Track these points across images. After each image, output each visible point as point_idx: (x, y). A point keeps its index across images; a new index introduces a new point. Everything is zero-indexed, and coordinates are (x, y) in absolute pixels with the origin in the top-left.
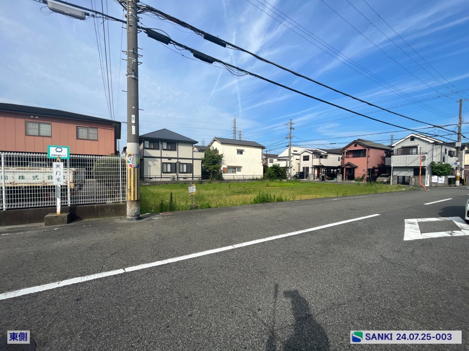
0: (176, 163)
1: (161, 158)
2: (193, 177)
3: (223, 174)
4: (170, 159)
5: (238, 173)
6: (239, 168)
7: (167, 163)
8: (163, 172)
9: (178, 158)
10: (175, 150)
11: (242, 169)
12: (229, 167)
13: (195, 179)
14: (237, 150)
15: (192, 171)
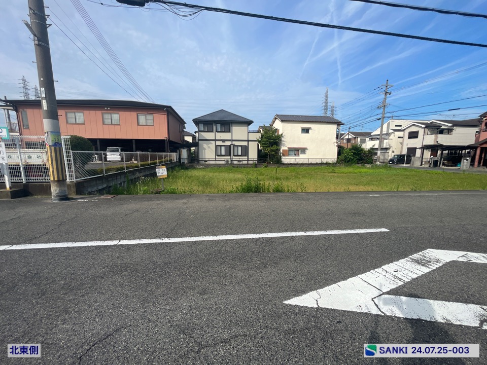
0: (230, 146)
1: (215, 140)
2: (248, 161)
3: (283, 157)
4: (224, 141)
5: (302, 156)
6: (304, 150)
7: (221, 146)
8: (217, 155)
9: (232, 140)
10: (229, 132)
11: (307, 152)
12: (291, 149)
13: (251, 163)
14: (302, 128)
15: (247, 154)
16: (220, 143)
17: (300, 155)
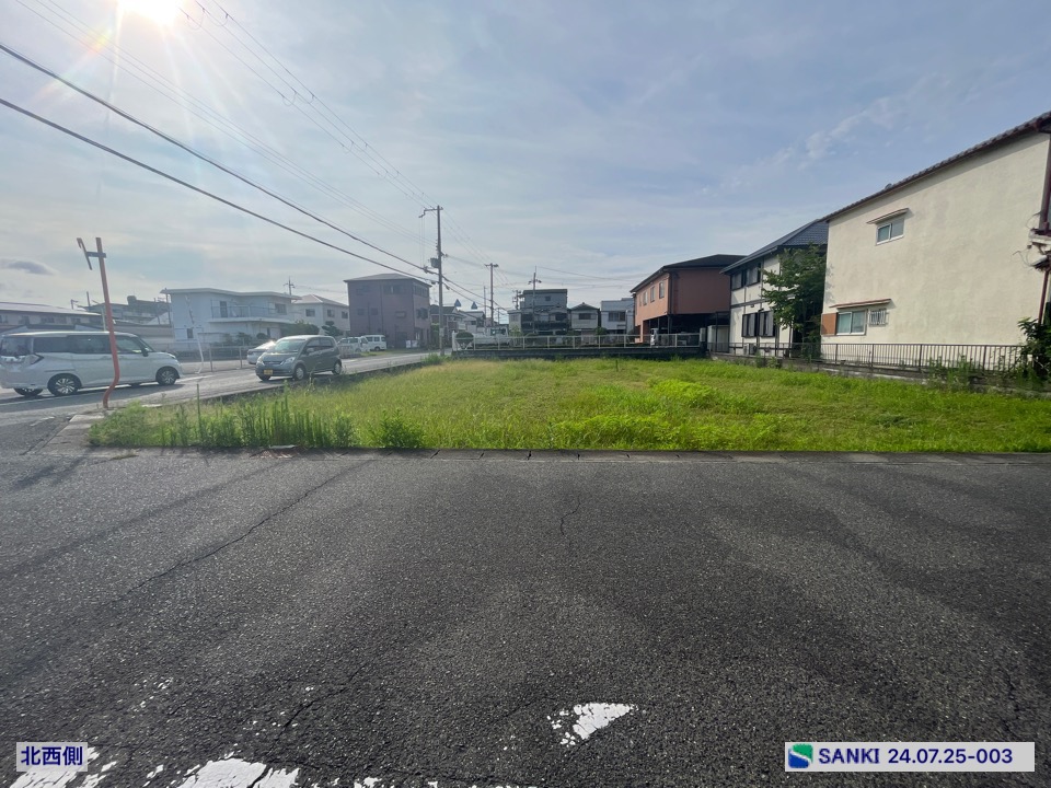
0: (758, 314)
1: (745, 304)
2: (777, 349)
3: (825, 340)
4: (752, 304)
5: (875, 334)
6: (880, 310)
7: (749, 315)
8: (743, 335)
9: (761, 302)
10: (760, 282)
11: (891, 315)
12: (844, 312)
13: (778, 354)
14: (879, 222)
15: (775, 334)
16: (749, 310)
17: (870, 330)
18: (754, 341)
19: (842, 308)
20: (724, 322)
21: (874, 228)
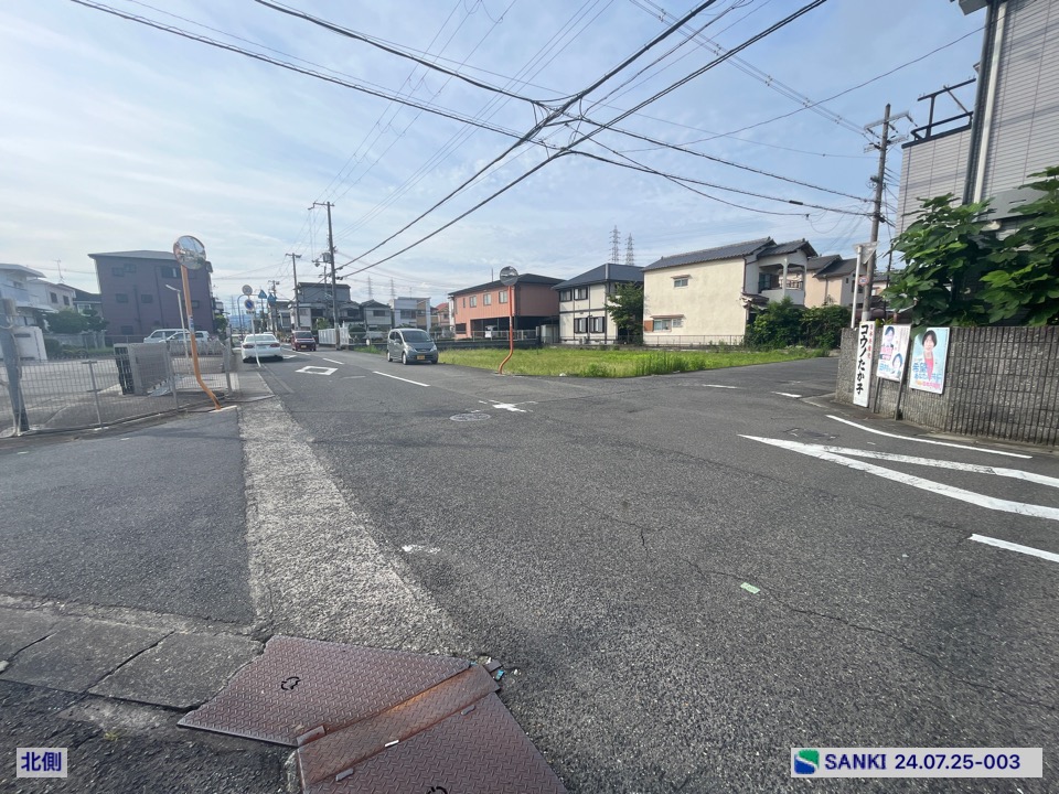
0: (587, 319)
1: (574, 312)
2: (606, 340)
3: (645, 334)
4: (582, 312)
6: (678, 319)
7: (579, 319)
8: (575, 332)
9: (590, 311)
10: (587, 298)
11: (684, 322)
12: (657, 320)
13: (609, 343)
14: (675, 278)
15: (604, 330)
16: (578, 315)
17: (674, 329)
18: (586, 335)
19: (655, 318)
20: (554, 322)
21: (673, 281)
